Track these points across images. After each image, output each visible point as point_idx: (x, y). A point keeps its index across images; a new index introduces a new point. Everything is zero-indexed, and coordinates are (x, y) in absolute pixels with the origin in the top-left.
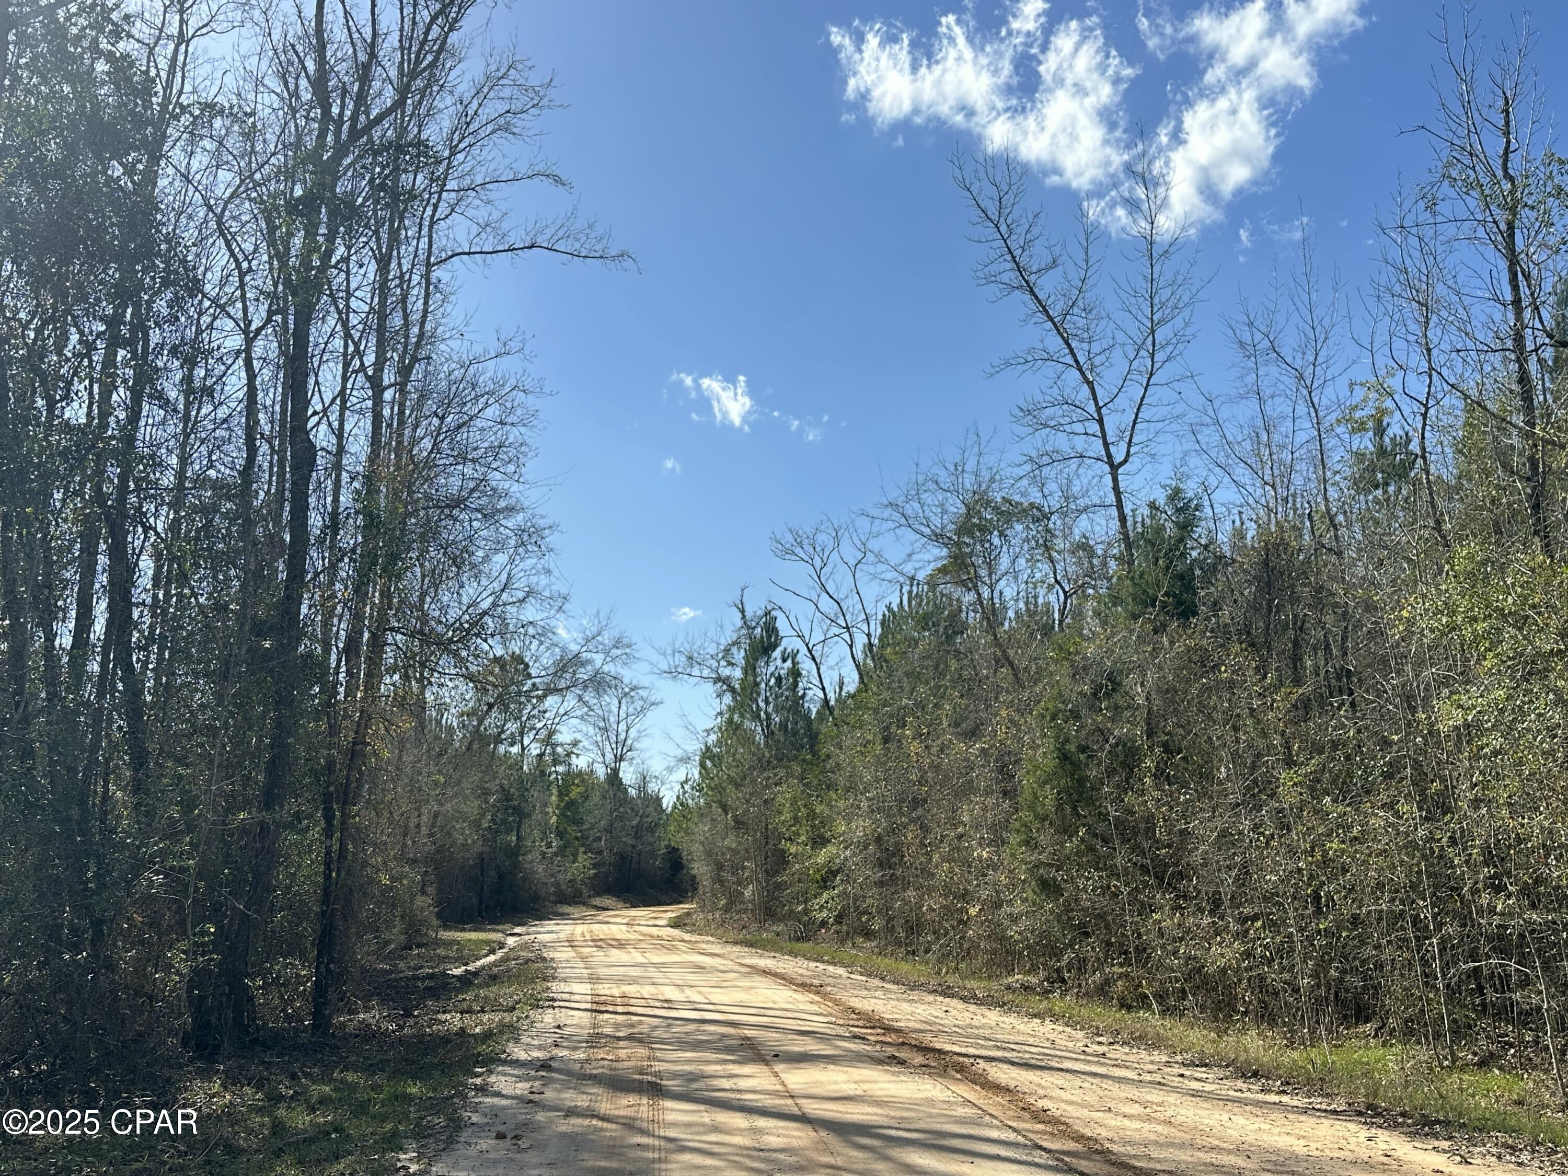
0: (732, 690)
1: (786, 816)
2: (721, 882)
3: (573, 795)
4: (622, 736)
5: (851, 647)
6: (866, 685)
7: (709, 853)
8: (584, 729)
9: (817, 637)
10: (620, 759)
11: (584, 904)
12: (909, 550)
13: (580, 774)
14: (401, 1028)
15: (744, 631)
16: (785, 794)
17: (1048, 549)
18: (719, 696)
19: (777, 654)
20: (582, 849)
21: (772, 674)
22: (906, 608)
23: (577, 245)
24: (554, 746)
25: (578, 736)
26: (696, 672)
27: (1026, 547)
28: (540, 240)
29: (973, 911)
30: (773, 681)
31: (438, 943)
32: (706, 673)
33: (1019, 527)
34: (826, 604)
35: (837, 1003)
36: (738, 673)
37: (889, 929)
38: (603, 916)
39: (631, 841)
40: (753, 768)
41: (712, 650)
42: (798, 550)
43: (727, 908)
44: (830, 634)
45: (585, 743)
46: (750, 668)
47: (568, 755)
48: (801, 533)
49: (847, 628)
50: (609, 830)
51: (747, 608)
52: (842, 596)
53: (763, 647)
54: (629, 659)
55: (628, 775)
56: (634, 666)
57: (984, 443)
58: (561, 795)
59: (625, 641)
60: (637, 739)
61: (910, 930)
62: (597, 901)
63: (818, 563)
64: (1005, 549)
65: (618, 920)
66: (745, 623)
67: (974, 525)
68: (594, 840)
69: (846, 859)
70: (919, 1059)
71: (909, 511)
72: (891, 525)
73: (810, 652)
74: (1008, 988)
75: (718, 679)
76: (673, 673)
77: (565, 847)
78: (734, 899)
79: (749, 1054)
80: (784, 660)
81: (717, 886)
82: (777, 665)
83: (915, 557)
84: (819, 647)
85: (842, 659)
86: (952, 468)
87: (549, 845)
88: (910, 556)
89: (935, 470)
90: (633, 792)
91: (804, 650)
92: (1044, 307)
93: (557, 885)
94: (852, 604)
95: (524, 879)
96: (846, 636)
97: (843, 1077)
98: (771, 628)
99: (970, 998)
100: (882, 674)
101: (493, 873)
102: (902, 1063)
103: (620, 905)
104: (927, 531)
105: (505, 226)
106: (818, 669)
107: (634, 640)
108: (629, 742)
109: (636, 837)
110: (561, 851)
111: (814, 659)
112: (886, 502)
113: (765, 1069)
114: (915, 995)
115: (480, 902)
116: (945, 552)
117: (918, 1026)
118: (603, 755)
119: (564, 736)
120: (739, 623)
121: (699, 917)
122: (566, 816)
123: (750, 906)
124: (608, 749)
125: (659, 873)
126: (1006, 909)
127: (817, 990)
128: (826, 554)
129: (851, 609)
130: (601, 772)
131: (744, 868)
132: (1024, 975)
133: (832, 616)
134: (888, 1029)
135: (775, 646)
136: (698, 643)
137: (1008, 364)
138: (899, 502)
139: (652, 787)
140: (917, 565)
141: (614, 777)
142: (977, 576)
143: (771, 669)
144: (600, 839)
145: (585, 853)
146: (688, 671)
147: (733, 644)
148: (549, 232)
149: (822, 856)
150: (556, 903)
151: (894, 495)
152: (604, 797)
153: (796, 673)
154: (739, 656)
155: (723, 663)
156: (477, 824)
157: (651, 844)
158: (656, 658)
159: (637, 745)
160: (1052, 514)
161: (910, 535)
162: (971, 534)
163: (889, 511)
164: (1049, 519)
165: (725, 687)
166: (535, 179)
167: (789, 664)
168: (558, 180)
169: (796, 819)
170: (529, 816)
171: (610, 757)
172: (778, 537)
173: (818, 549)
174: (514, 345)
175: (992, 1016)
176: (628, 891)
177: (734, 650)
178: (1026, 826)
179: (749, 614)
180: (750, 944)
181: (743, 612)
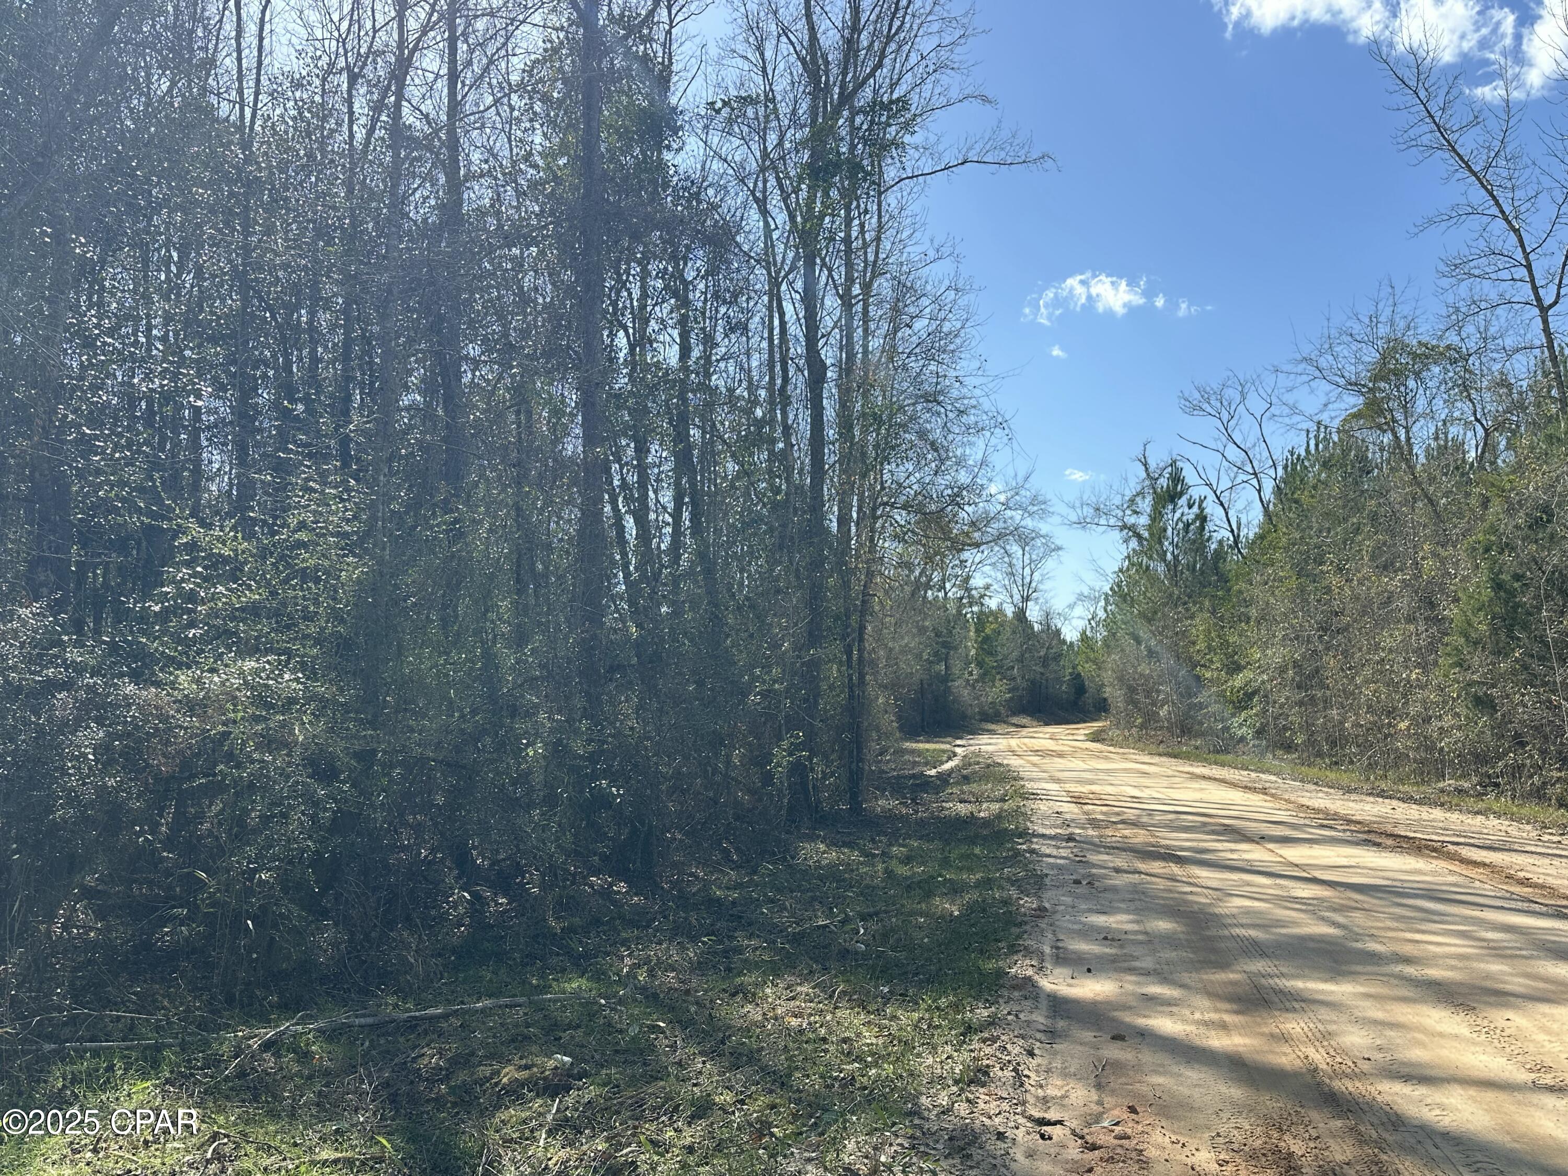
0: (1139, 537)
1: (1201, 645)
2: (1135, 703)
3: (988, 631)
4: (1028, 580)
5: (1259, 491)
6: (1275, 526)
7: (1121, 679)
8: (993, 574)
9: (1225, 484)
10: (1026, 599)
11: (1005, 722)
12: (1323, 400)
13: (991, 612)
14: (917, 812)
15: (1147, 483)
16: (1199, 625)
17: (1466, 388)
18: (1126, 541)
19: (1183, 501)
20: (998, 677)
21: (1180, 519)
22: (1313, 452)
23: (1003, 154)
24: (968, 590)
25: (989, 581)
26: (1103, 522)
27: (1443, 388)
28: (972, 156)
29: (1403, 725)
30: (1181, 525)
31: (904, 752)
32: (1112, 521)
33: (1436, 370)
34: (1232, 453)
35: (1288, 801)
36: (1144, 520)
37: (1311, 742)
38: (1025, 731)
39: (1039, 669)
40: (1165, 605)
41: (1117, 501)
42: (1205, 406)
43: (1142, 727)
44: (1239, 480)
45: (995, 586)
46: (1156, 515)
47: (982, 596)
48: (1208, 389)
49: (1255, 474)
50: (1021, 659)
51: (1149, 461)
52: (1249, 445)
53: (1170, 496)
54: (1044, 514)
55: (1034, 613)
56: (1049, 520)
57: (1398, 292)
58: (977, 631)
59: (1040, 498)
60: (1041, 582)
61: (1333, 744)
62: (1015, 720)
63: (1225, 417)
64: (1421, 391)
65: (1041, 735)
66: (1148, 475)
67: (1390, 370)
68: (1008, 669)
69: (1263, 682)
70: (1390, 842)
71: (1323, 363)
72: (1305, 378)
73: (1218, 498)
74: (1442, 791)
75: (1124, 527)
76: (1082, 523)
77: (985, 674)
78: (1150, 718)
79: (1238, 837)
80: (1190, 507)
81: (1130, 707)
82: (1184, 512)
83: (1330, 406)
84: (1227, 494)
85: (1249, 503)
86: (1367, 321)
87: (971, 674)
88: (1326, 405)
89: (1348, 324)
90: (1037, 627)
91: (1211, 497)
92: (1466, 163)
93: (980, 705)
94: (1261, 453)
95: (954, 701)
96: (1255, 482)
97: (1332, 853)
98: (1176, 478)
99: (1408, 799)
100: (1291, 515)
101: (930, 696)
102: (1378, 845)
103: (1035, 723)
104: (1342, 381)
105: (941, 148)
106: (1227, 514)
107: (1048, 497)
108: (1033, 585)
109: (1043, 666)
110: (982, 678)
111: (1222, 504)
112: (1299, 357)
113: (1258, 846)
114: (1353, 797)
115: (923, 720)
116: (1361, 400)
117: (1374, 819)
118: (1012, 597)
119: (977, 581)
120: (1144, 475)
121: (1114, 733)
122: (983, 649)
123: (1166, 724)
124: (1015, 591)
125: (1064, 696)
126: (1435, 724)
127: (1264, 791)
128: (1233, 408)
129: (1258, 456)
130: (1009, 611)
131: (1158, 691)
132: (1456, 780)
133: (1239, 464)
134: (1349, 822)
135: (1181, 494)
136: (1104, 496)
137: (1431, 222)
138: (1313, 357)
139: (1057, 622)
140: (1333, 414)
141: (1021, 615)
142: (1394, 420)
143: (1178, 515)
144: (1013, 668)
145: (1001, 680)
146: (1096, 520)
147: (1138, 495)
148: (978, 147)
149: (1239, 680)
150: (981, 720)
151: (1307, 350)
152: (1014, 632)
153: (1202, 518)
154: (1146, 505)
155: (1128, 512)
156: (919, 656)
157: (1055, 672)
158: (1064, 510)
159: (1041, 587)
160: (1470, 355)
161: (1324, 386)
162: (1385, 379)
163: (1304, 365)
164: (1467, 361)
165: (1131, 534)
166: (966, 102)
167: (1195, 509)
168: (985, 99)
169: (1209, 647)
170: (956, 648)
171: (1017, 597)
172: (1186, 395)
173: (1225, 403)
174: (946, 250)
175: (1438, 813)
176: (1040, 711)
177: (1139, 500)
178: (1457, 649)
179: (1152, 465)
180: (1175, 756)
181: (1145, 465)
